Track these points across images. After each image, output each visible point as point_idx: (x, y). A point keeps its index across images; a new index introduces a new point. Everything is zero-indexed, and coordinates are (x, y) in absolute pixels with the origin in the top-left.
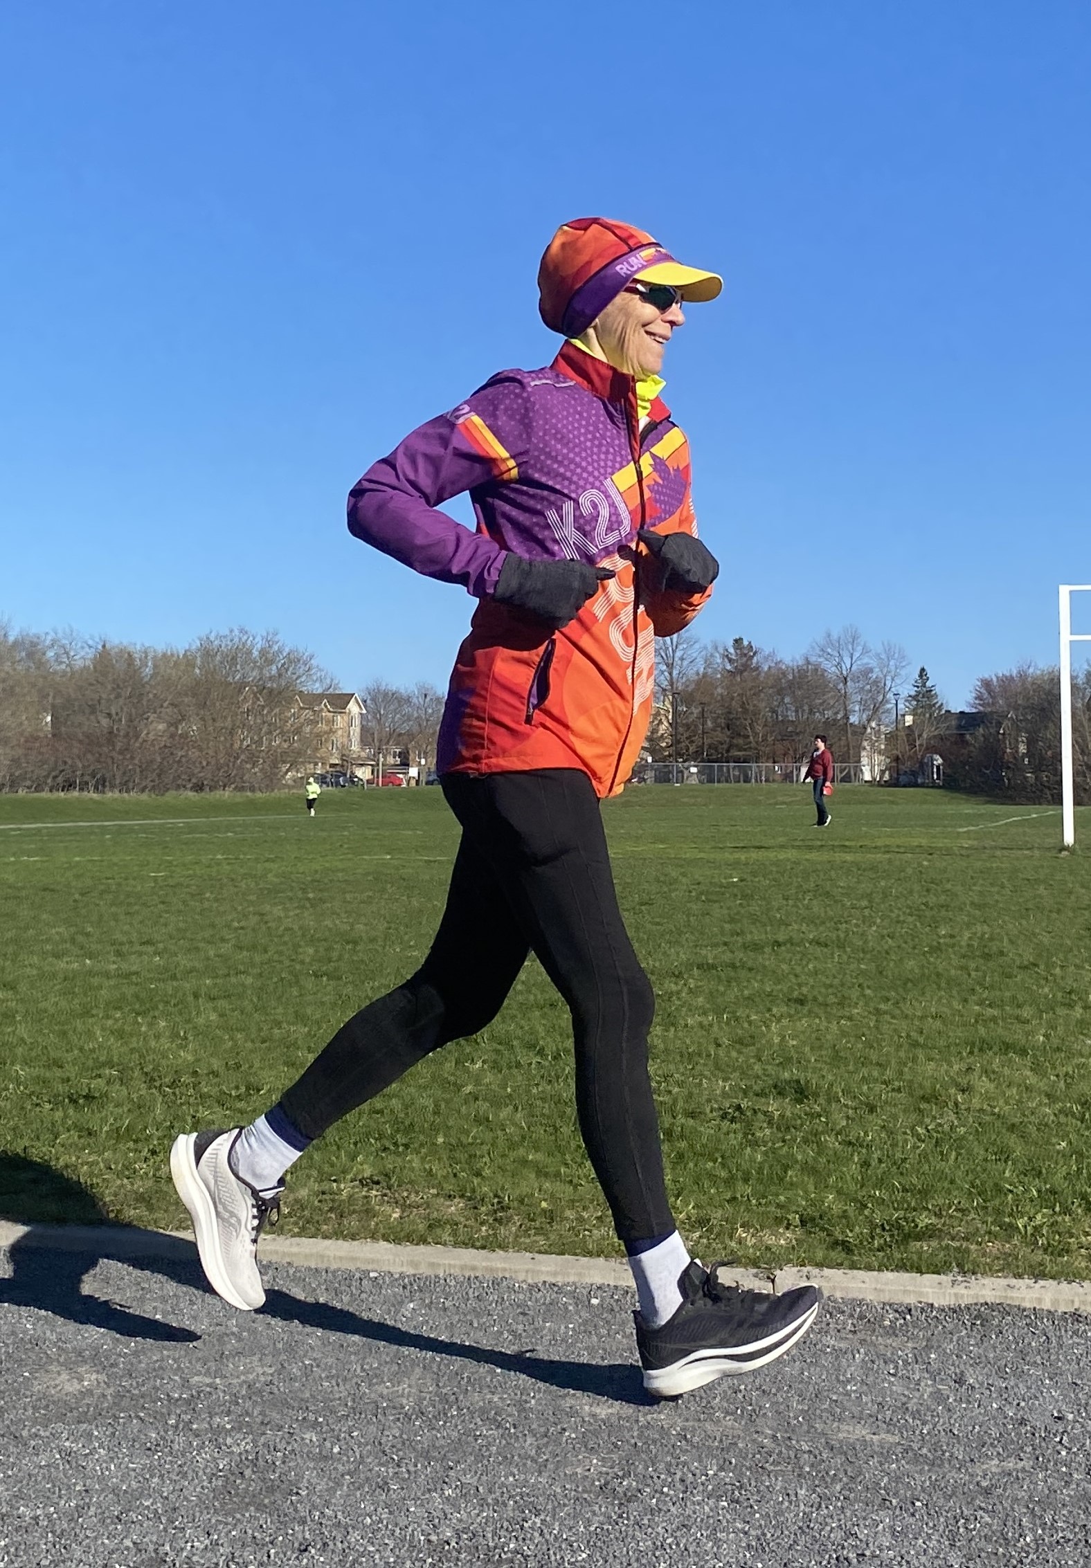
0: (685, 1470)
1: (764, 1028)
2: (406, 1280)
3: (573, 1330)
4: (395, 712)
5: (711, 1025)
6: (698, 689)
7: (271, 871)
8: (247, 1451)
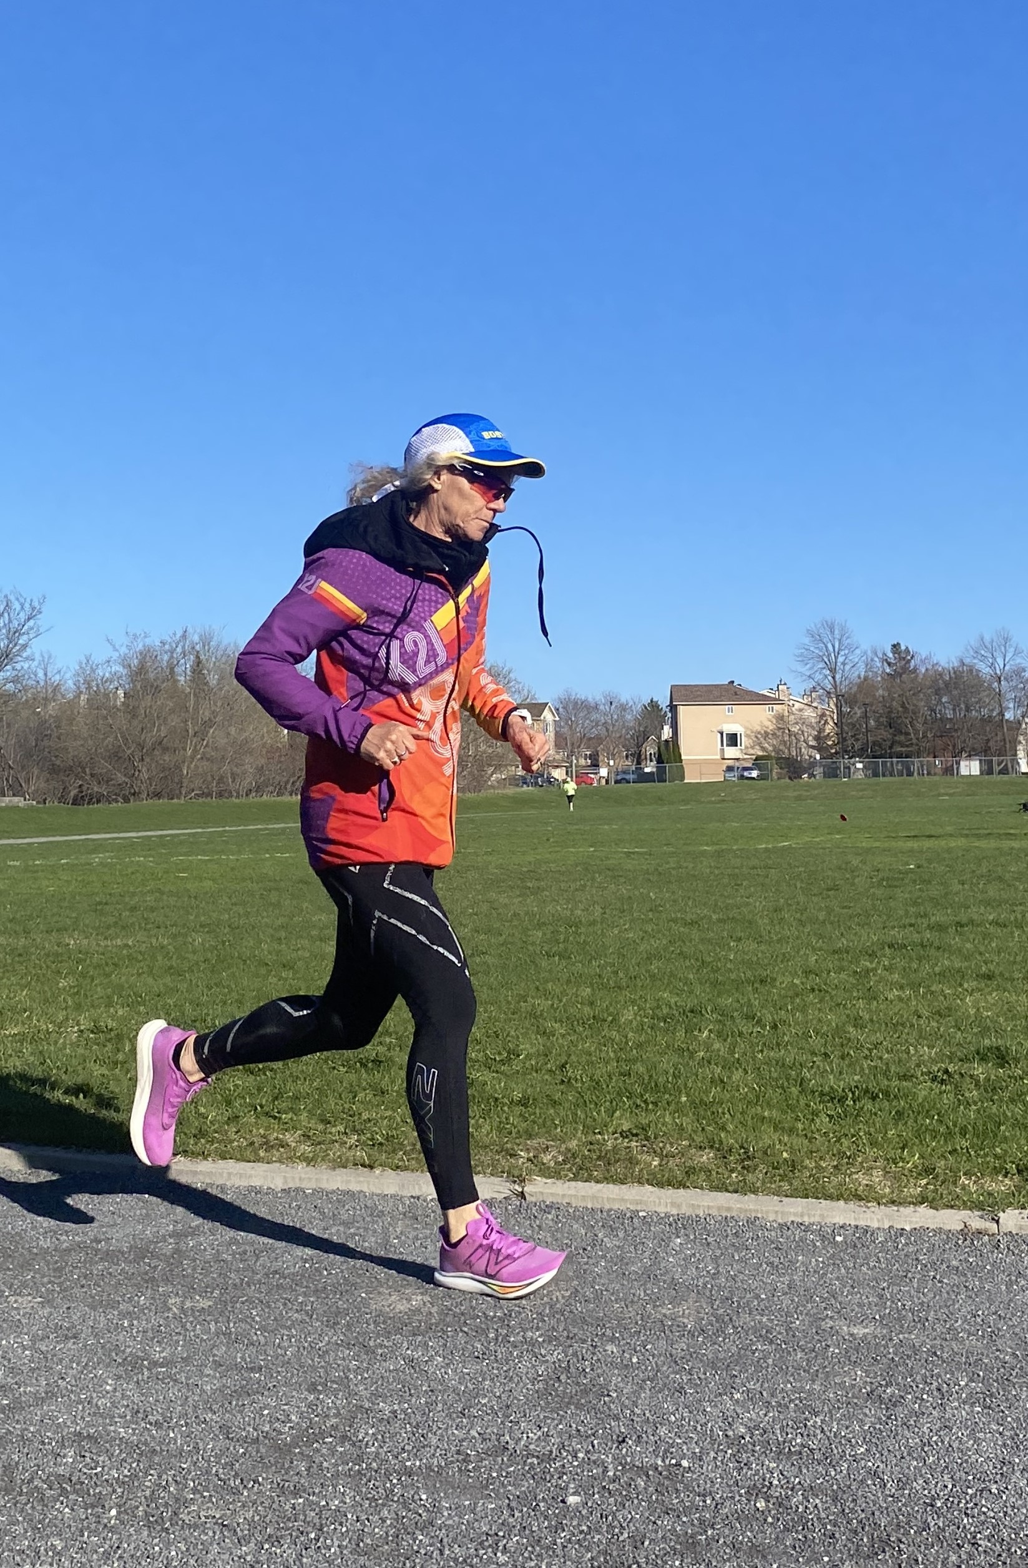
0: (940, 1380)
1: (959, 1001)
2: (671, 1219)
3: (823, 1262)
4: (585, 718)
5: (909, 999)
6: (861, 692)
7: (490, 863)
8: (559, 1360)
